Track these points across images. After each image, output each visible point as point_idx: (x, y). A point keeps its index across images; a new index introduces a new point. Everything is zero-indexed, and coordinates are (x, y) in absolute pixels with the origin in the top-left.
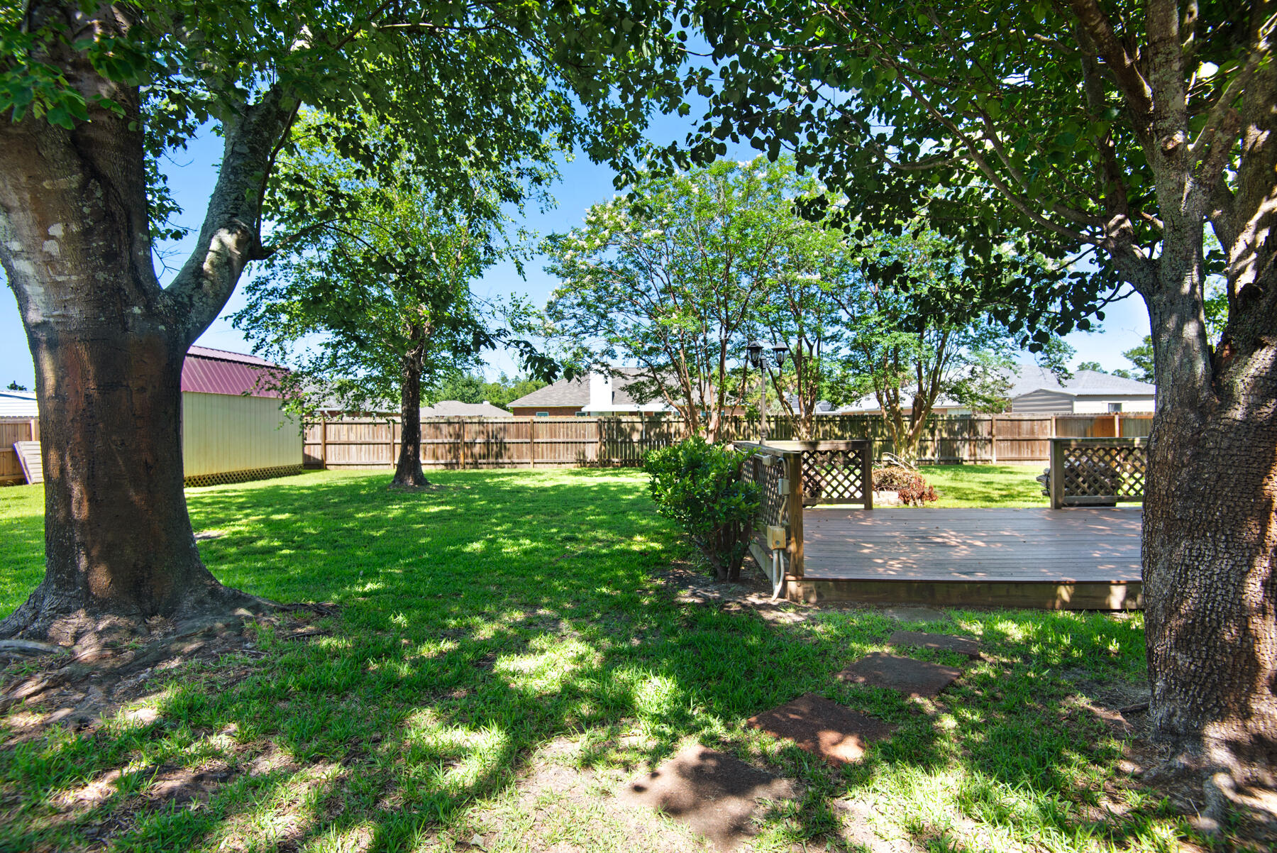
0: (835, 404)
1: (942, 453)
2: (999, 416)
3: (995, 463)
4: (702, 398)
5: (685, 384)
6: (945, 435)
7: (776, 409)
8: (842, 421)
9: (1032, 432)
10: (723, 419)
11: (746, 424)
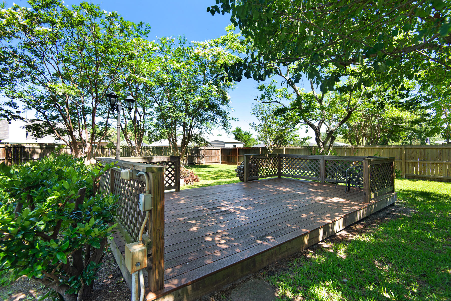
0: (151, 142)
1: (189, 161)
2: (206, 148)
3: (205, 164)
4: (80, 135)
5: (69, 127)
6: (190, 155)
7: (124, 143)
8: (153, 149)
9: (215, 154)
10: (92, 147)
11: (107, 150)
